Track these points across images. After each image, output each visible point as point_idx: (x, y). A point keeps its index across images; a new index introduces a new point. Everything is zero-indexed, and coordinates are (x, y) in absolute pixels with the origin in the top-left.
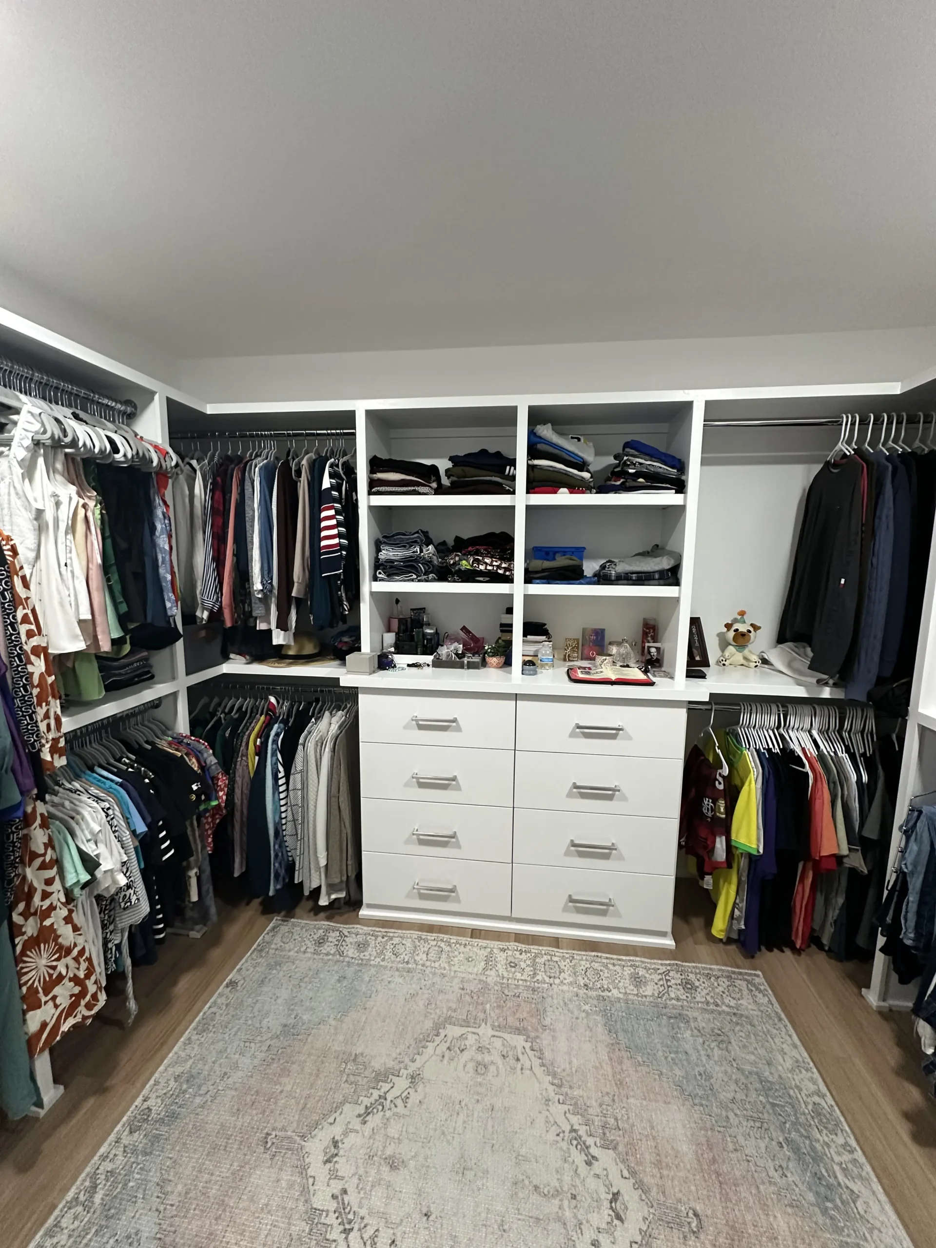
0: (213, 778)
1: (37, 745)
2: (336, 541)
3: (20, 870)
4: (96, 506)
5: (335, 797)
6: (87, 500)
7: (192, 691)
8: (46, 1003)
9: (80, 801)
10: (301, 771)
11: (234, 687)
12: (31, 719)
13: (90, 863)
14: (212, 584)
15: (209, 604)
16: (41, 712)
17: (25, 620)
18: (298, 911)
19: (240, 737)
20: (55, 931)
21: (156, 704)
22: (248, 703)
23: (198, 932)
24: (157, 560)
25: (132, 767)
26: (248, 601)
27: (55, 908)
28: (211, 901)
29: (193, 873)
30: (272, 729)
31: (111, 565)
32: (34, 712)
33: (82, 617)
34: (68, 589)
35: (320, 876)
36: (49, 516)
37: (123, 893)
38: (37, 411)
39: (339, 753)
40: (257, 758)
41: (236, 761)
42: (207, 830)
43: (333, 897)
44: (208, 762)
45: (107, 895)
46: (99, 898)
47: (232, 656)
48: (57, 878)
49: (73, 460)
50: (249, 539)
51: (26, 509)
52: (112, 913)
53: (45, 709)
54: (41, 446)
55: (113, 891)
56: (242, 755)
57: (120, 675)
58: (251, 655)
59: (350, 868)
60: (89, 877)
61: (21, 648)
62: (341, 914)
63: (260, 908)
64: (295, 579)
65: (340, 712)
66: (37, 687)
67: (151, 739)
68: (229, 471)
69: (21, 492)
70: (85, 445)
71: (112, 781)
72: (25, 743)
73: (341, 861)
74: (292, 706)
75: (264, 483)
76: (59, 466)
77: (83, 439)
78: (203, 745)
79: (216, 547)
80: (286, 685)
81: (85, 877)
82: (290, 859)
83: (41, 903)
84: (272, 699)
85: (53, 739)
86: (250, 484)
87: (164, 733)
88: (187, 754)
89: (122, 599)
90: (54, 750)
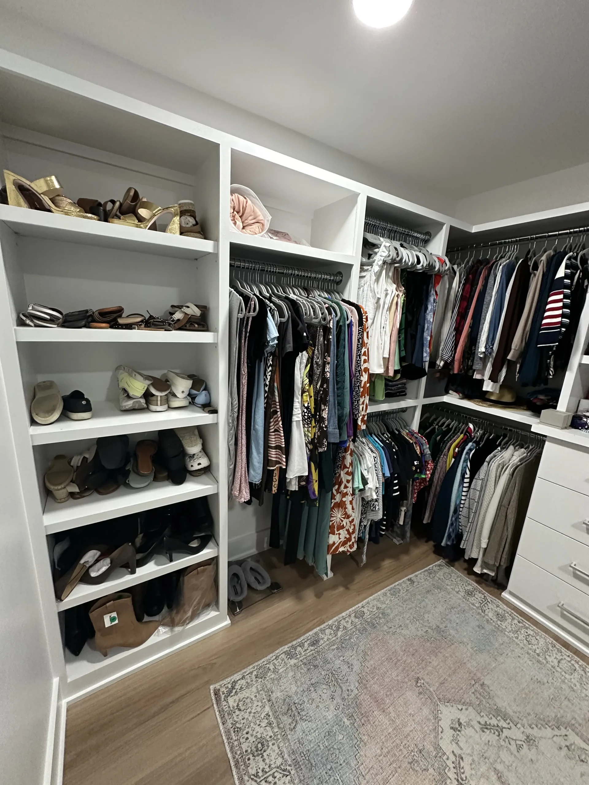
0: (426, 462)
1: (357, 416)
2: (559, 320)
3: (339, 471)
4: (402, 296)
5: (504, 506)
6: (399, 293)
7: (425, 408)
8: (337, 534)
9: (365, 449)
10: (482, 480)
11: (447, 411)
12: (358, 403)
13: (365, 481)
14: (450, 344)
15: (446, 357)
16: (362, 400)
17: (364, 354)
18: (457, 564)
19: (445, 443)
20: (346, 505)
21: (404, 410)
22: (454, 424)
23: (398, 541)
24: (424, 327)
25: (389, 441)
26: (471, 358)
27: (348, 494)
28: (408, 528)
29: (404, 509)
30: (467, 445)
31: (402, 329)
32: (359, 400)
33: (385, 356)
34: (382, 341)
35: (479, 552)
36: (381, 302)
37: (373, 503)
38: (388, 245)
39: (516, 478)
40: (453, 460)
41: (440, 457)
42: (415, 489)
43: (485, 571)
44: (425, 451)
45: (367, 500)
46: (363, 499)
47: (451, 392)
48: (351, 481)
49: (397, 270)
50: (483, 317)
51: (373, 298)
52: (366, 509)
53: (363, 399)
54: (386, 263)
55: (370, 499)
56: (444, 455)
57: (391, 390)
58: (463, 393)
59: (503, 560)
60: (362, 487)
61: (360, 367)
62: (487, 585)
63: (433, 549)
64: (513, 347)
65: (523, 450)
66: (362, 388)
67: (398, 429)
68: (479, 270)
69: (372, 289)
70: (405, 261)
71: (379, 444)
72: (353, 413)
73: (498, 552)
74: (484, 434)
75: (504, 276)
76: (391, 274)
77: (405, 258)
78: (424, 440)
79: (458, 321)
80: (483, 419)
81: (361, 487)
82: (460, 531)
83: (343, 490)
84: (471, 426)
85: (363, 415)
86: (493, 278)
87: (405, 427)
88: (416, 443)
89: (403, 349)
90: (362, 420)
